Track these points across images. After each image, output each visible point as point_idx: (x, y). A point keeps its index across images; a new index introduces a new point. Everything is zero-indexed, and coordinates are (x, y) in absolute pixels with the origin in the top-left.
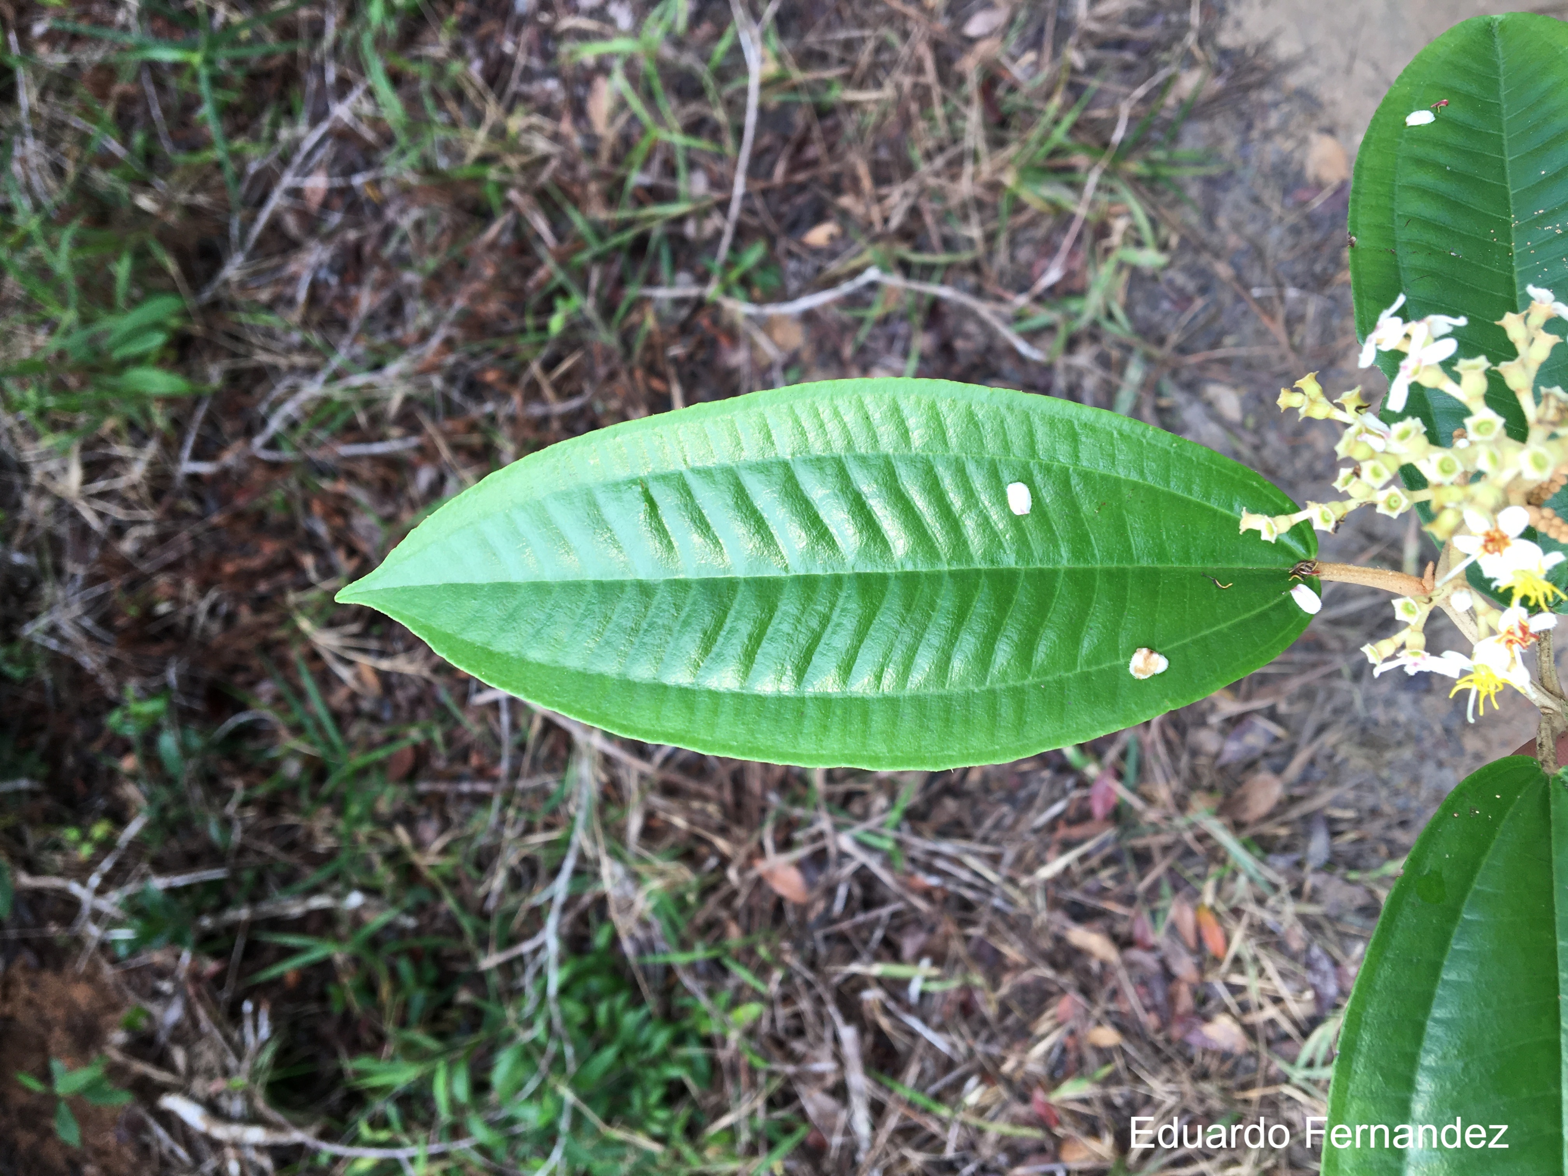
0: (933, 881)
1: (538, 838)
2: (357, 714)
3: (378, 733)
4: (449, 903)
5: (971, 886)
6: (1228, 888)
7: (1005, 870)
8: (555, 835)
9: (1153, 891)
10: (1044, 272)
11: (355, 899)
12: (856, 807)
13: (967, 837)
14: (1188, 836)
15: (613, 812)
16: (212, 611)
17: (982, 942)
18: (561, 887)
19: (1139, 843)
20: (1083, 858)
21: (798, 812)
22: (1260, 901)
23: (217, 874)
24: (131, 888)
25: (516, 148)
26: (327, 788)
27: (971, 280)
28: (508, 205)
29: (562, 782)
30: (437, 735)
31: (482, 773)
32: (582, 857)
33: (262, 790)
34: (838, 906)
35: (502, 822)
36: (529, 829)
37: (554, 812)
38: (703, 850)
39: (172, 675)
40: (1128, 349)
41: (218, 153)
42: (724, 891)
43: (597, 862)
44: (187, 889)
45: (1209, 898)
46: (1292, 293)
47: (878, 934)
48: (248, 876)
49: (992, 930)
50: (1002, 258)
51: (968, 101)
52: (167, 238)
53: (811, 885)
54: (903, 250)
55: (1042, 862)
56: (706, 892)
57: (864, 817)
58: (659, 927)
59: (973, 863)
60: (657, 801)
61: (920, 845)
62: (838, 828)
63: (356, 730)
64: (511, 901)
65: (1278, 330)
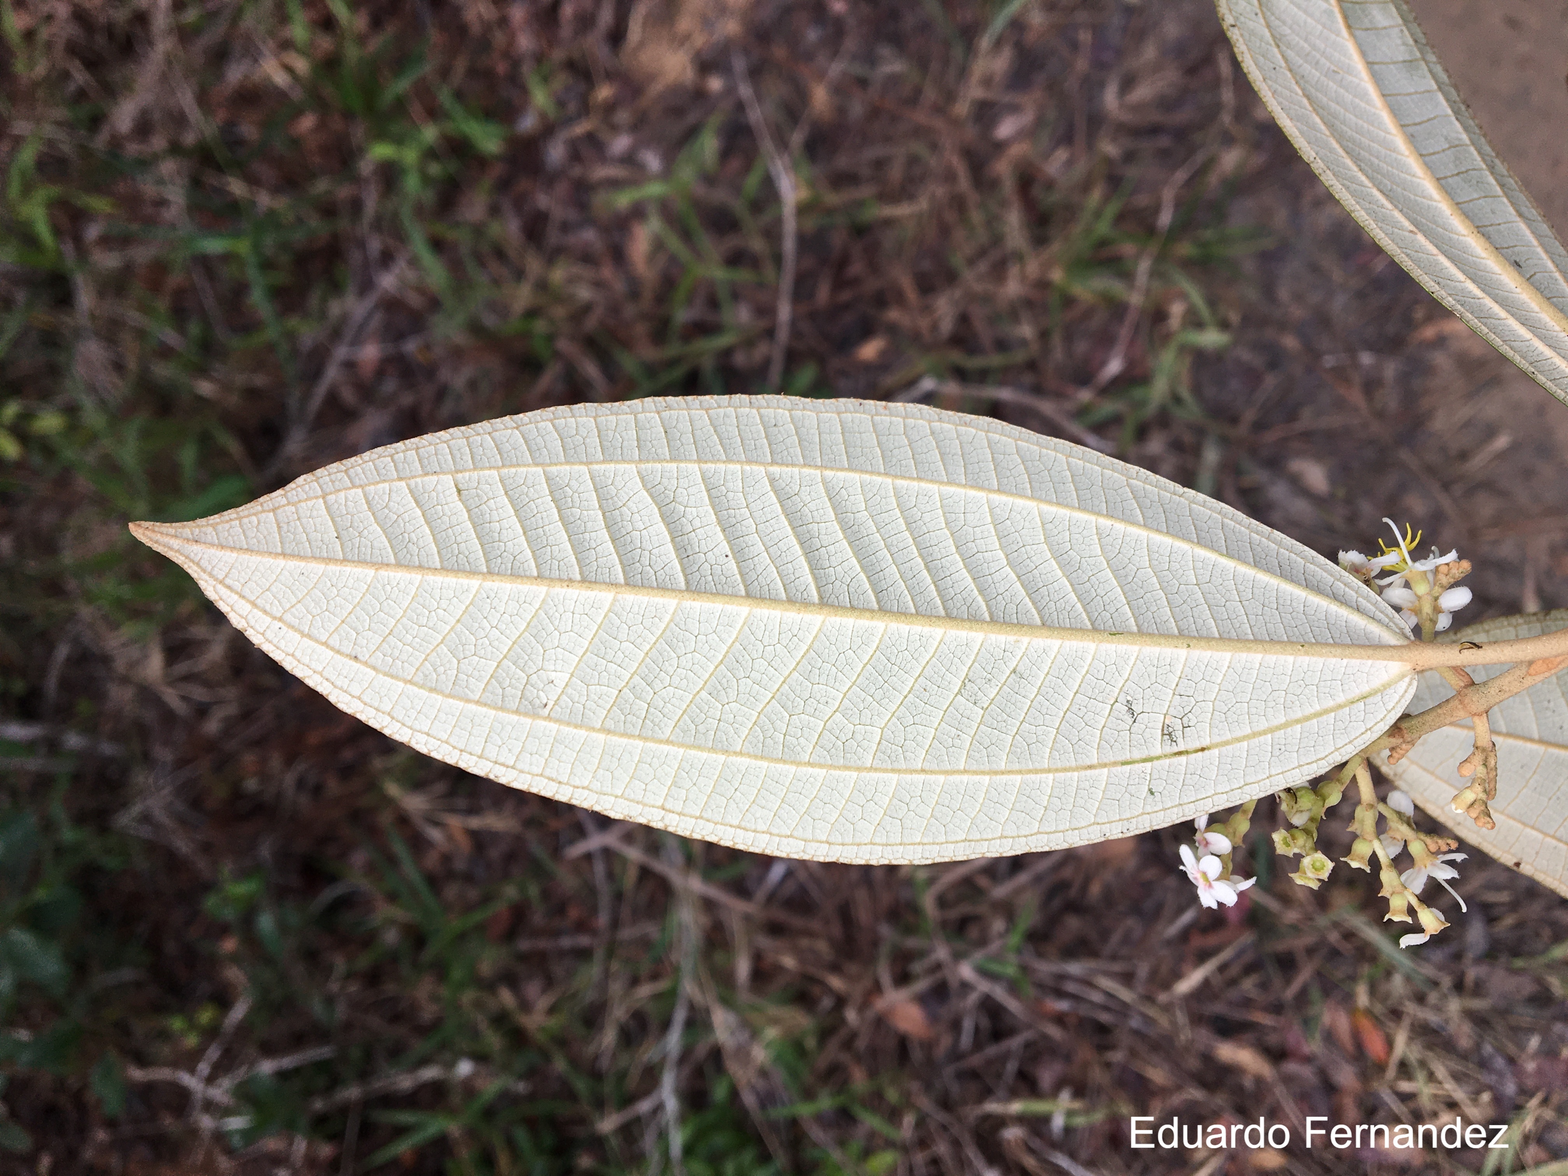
0: (1063, 1006)
1: (645, 990)
2: (450, 875)
3: (473, 894)
4: (560, 1065)
5: (1106, 1008)
6: (1383, 987)
7: (1141, 989)
8: (662, 985)
9: (1302, 999)
10: (1103, 363)
11: (465, 1068)
12: (973, 932)
13: (1094, 954)
14: (1334, 937)
15: (719, 957)
16: (301, 784)
17: (1124, 1068)
18: (674, 1040)
19: (1281, 946)
20: (1222, 968)
21: (912, 943)
22: (1420, 999)
23: (323, 1052)
24: (241, 1073)
25: (559, 298)
26: (429, 954)
27: (1028, 378)
28: (557, 355)
29: (663, 930)
30: (533, 891)
31: (582, 926)
32: (692, 1007)
33: (364, 961)
34: (966, 1039)
35: (607, 974)
36: (635, 981)
37: (659, 961)
38: (816, 990)
39: (265, 851)
40: (1200, 432)
41: (271, 333)
42: (843, 1033)
43: (708, 1011)
44: (296, 1072)
45: (1363, 998)
46: (1366, 359)
47: (1011, 1067)
48: (355, 1053)
49: (1133, 1053)
50: (1058, 354)
51: (1004, 204)
52: (230, 421)
53: (933, 1018)
54: (956, 357)
55: (1177, 975)
56: (825, 1034)
57: (983, 942)
58: (780, 1077)
59: (1107, 983)
60: (764, 942)
61: (1046, 968)
62: (958, 956)
63: (451, 891)
64: (624, 1061)
65: (1356, 397)
